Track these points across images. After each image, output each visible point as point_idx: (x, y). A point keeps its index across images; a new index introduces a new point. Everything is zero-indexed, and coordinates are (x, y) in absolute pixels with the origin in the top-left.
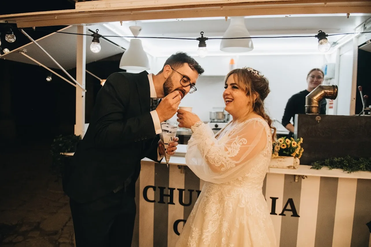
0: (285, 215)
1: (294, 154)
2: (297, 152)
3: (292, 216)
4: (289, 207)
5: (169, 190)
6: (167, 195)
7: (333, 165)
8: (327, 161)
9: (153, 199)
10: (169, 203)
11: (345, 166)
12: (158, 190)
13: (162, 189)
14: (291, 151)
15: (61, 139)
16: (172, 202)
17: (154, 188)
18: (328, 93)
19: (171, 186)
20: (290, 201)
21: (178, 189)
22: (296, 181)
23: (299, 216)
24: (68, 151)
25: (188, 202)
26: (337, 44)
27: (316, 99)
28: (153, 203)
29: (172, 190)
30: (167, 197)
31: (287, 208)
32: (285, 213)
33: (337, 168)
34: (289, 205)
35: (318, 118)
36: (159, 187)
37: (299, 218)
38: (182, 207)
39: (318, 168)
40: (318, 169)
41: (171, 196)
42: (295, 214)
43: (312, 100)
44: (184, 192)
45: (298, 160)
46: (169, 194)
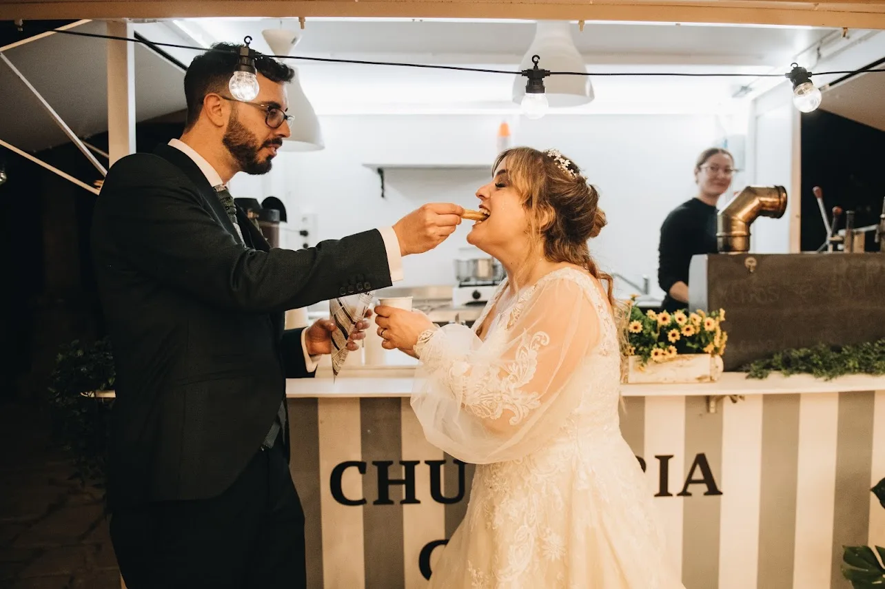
0: (689, 494)
1: (710, 348)
2: (717, 341)
3: (706, 494)
4: (698, 475)
5: (403, 468)
6: (399, 482)
7: (790, 366)
8: (778, 358)
9: (358, 496)
10: (403, 502)
11: (816, 365)
12: (373, 471)
13: (383, 467)
14: (703, 341)
15: (80, 353)
16: (411, 499)
17: (362, 467)
18: (768, 204)
19: (407, 456)
20: (701, 460)
21: (427, 462)
22: (712, 410)
23: (721, 493)
24: (108, 384)
25: (455, 494)
26: (751, 90)
27: (743, 218)
28: (360, 508)
29: (410, 466)
30: (400, 486)
31: (695, 477)
32: (691, 488)
33: (799, 371)
34: (698, 468)
35: (751, 262)
36: (375, 463)
37: (722, 496)
38: (441, 507)
39: (760, 375)
40: (761, 378)
41: (410, 482)
42: (713, 490)
43: (733, 220)
44: (442, 467)
45: (719, 361)
46: (404, 478)
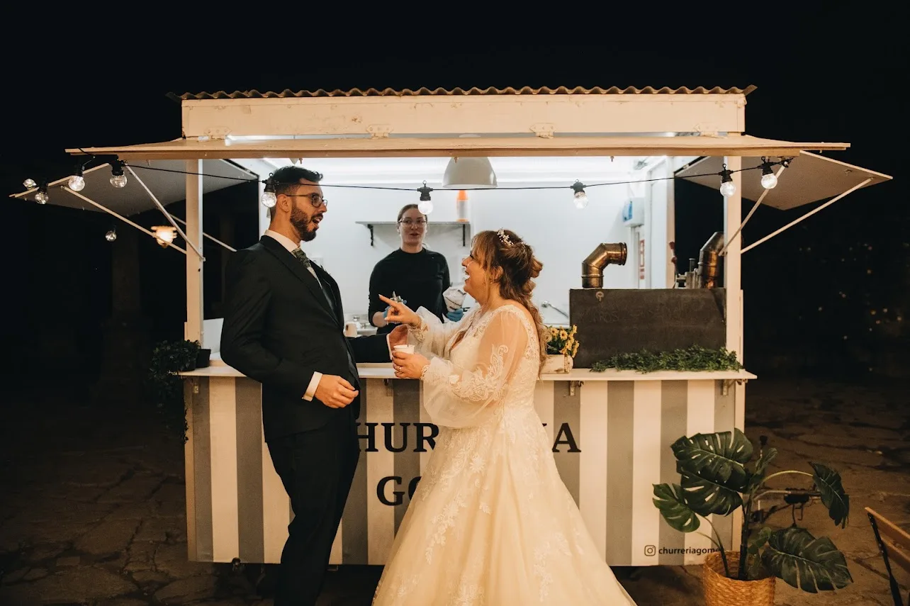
0: (558, 451)
1: (564, 351)
2: (569, 346)
3: (569, 451)
4: (564, 438)
5: (367, 427)
6: (365, 437)
7: (623, 364)
8: (615, 358)
10: (367, 450)
11: (640, 364)
14: (560, 346)
15: (168, 348)
16: (372, 448)
18: (613, 256)
19: (369, 420)
20: (565, 428)
21: (382, 424)
22: (572, 394)
23: (580, 451)
24: (186, 368)
25: (401, 445)
26: (646, 164)
27: (596, 264)
29: (372, 426)
30: (364, 439)
31: (561, 440)
32: (559, 447)
33: (630, 368)
34: (563, 433)
35: (600, 294)
37: (580, 453)
38: (391, 454)
39: (600, 370)
41: (371, 437)
42: (574, 449)
43: (591, 267)
44: (392, 427)
45: (570, 359)
46: (367, 434)
